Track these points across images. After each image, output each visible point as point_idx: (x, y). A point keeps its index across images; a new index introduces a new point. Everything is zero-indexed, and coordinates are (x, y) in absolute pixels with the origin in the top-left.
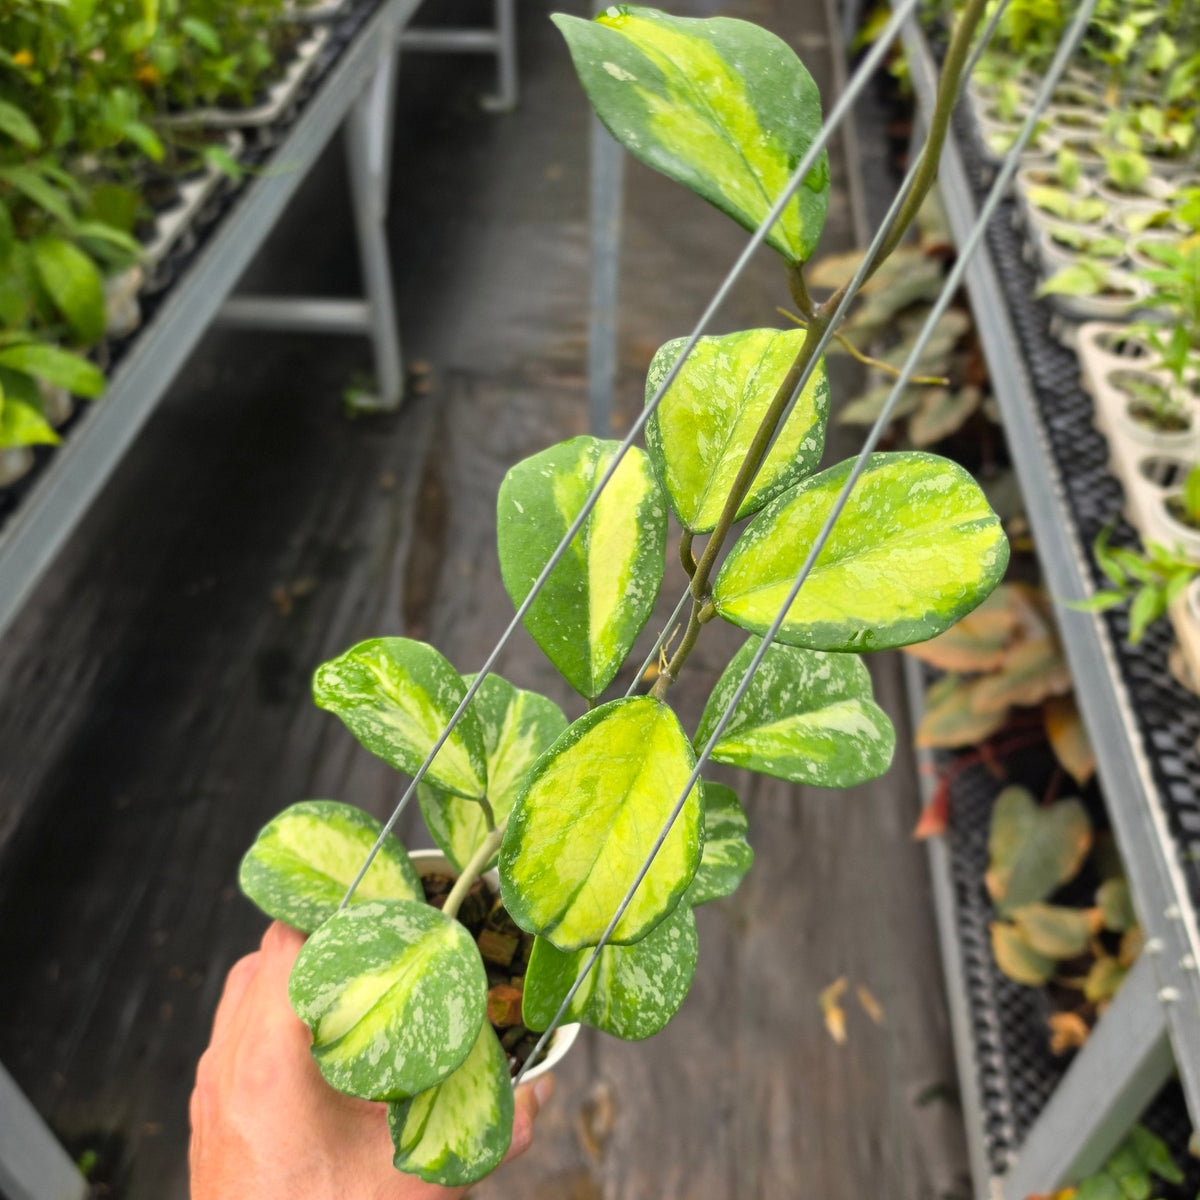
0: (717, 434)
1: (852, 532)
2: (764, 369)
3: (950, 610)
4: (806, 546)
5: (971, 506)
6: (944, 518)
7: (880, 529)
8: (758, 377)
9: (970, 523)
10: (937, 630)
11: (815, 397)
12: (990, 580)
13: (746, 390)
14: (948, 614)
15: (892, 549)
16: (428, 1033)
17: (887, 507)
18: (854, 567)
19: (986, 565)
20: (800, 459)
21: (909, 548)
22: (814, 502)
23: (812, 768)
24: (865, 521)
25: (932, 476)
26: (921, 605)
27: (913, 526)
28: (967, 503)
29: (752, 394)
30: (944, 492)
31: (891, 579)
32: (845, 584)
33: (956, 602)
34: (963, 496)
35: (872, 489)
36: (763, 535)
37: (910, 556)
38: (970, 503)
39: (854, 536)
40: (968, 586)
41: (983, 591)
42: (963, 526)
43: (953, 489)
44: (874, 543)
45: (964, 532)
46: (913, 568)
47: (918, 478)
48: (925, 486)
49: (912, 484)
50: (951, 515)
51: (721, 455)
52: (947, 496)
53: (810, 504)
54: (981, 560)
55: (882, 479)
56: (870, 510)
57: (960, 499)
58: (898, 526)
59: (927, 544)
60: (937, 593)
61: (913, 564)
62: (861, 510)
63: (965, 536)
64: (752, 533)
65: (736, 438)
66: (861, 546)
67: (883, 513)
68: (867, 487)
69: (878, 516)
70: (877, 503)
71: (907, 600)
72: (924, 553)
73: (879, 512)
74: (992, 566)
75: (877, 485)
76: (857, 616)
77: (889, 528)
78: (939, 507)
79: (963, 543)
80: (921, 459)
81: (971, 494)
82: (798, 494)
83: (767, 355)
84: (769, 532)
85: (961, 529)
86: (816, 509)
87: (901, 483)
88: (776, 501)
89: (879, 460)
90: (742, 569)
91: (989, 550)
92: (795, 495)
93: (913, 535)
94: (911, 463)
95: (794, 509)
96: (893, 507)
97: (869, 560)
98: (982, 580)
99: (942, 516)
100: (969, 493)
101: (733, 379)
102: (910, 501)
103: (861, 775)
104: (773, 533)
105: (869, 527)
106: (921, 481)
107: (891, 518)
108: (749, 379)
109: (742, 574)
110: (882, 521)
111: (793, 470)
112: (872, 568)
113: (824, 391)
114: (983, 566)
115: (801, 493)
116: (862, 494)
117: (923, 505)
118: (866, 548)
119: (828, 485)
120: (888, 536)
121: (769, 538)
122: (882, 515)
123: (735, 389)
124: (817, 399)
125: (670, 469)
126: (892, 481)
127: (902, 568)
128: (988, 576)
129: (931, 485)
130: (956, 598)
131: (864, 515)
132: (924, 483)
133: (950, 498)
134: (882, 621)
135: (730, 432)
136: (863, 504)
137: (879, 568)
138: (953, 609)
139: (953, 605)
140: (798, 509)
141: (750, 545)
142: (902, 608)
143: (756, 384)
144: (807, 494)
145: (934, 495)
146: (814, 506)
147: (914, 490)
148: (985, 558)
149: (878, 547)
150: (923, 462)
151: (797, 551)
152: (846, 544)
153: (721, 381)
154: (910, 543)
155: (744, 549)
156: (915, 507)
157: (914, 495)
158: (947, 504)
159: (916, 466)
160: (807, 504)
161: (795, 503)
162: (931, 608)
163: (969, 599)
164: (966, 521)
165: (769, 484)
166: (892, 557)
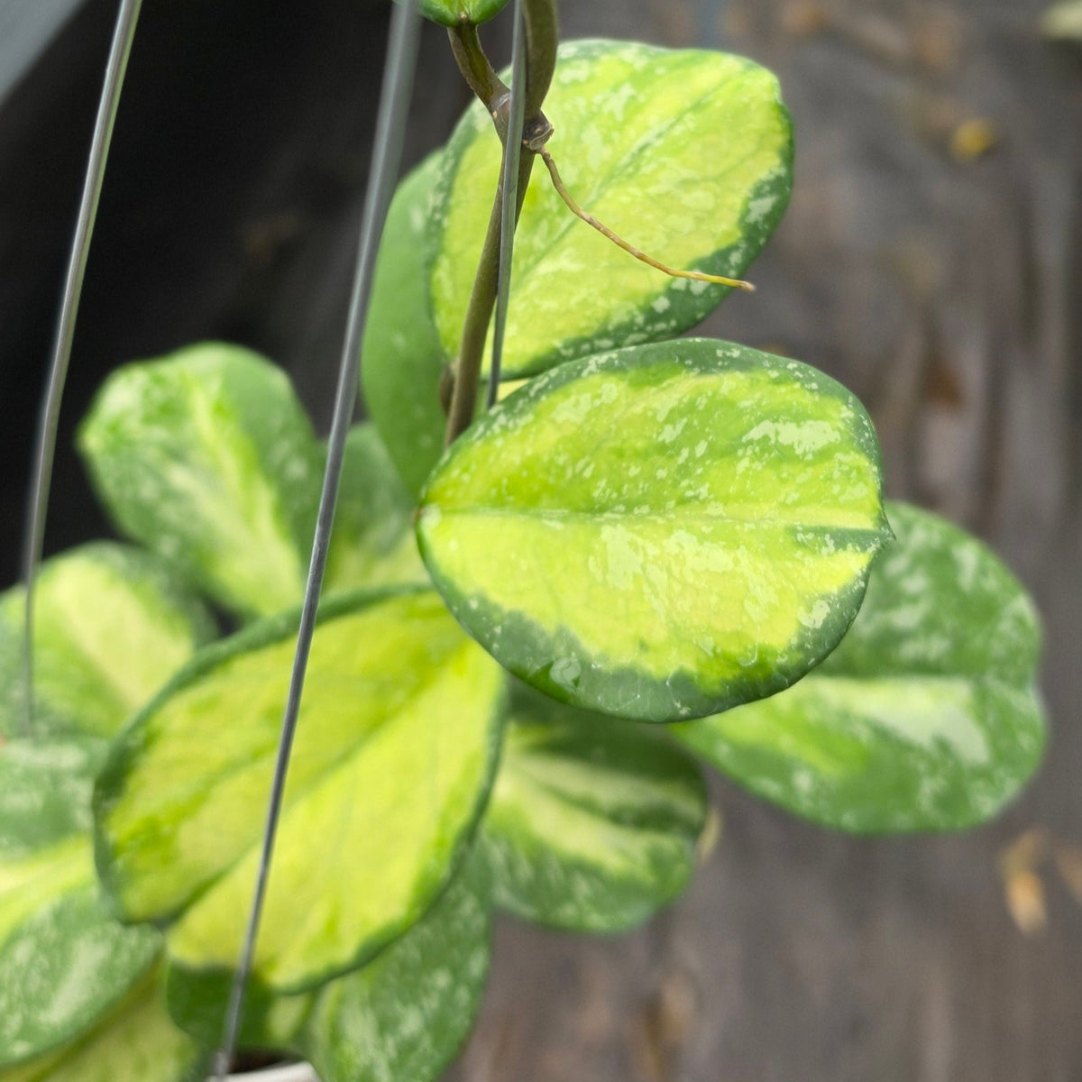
0: (544, 225)
1: (634, 471)
2: (679, 130)
3: (724, 682)
4: (563, 468)
5: (841, 499)
6: (783, 505)
7: (676, 484)
8: (660, 143)
9: (820, 531)
10: (684, 711)
11: (749, 199)
12: (800, 656)
13: (625, 159)
14: (717, 688)
15: (681, 528)
16: (24, 982)
17: (701, 449)
18: (614, 535)
19: (806, 623)
20: (662, 304)
21: (702, 538)
22: (599, 396)
23: (803, 781)
24: (661, 460)
25: (799, 418)
26: (674, 652)
27: (726, 500)
28: (836, 489)
29: (631, 170)
30: (805, 454)
31: (651, 585)
32: (586, 562)
33: (737, 672)
34: (837, 474)
35: (691, 407)
36: (511, 425)
37: (698, 554)
38: (842, 492)
39: (635, 480)
40: (763, 652)
41: (784, 671)
42: (806, 531)
43: (824, 454)
44: (658, 506)
45: (801, 545)
46: (691, 579)
47: (773, 416)
48: (777, 433)
49: (759, 420)
50: (797, 504)
51: (537, 261)
52: (808, 464)
53: (593, 399)
54: (802, 609)
55: (715, 394)
56: (673, 443)
57: (829, 478)
58: (703, 491)
59: (732, 543)
60: (710, 641)
61: (693, 570)
62: (660, 439)
63: (799, 554)
64: (498, 414)
65: (568, 239)
66: (639, 503)
67: (691, 457)
68: (685, 400)
69: (681, 460)
70: (689, 438)
71: (659, 634)
72: (720, 558)
73: (685, 453)
74: (815, 631)
75: (702, 403)
76: (574, 630)
77: (690, 487)
78: (783, 481)
79: (789, 565)
80: (798, 379)
81: (854, 473)
82: (585, 373)
83: (698, 106)
84: (522, 422)
85: (800, 537)
86: (599, 408)
87: (741, 413)
88: (553, 372)
89: (725, 358)
90: (465, 470)
91: (823, 597)
92: (579, 373)
93: (720, 517)
94: (777, 382)
95: (568, 396)
96: (712, 452)
97: (640, 533)
98: (789, 650)
99: (781, 499)
100: (849, 472)
101: (615, 135)
102: (740, 452)
103: (902, 821)
104: (526, 427)
105: (661, 474)
106: (776, 421)
107: (699, 471)
108: (640, 142)
109: (466, 478)
110: (684, 471)
111: (640, 319)
112: (636, 550)
113: (772, 192)
114: (800, 625)
115: (591, 373)
116: (672, 411)
117: (758, 466)
118: (645, 509)
119: (632, 373)
120: (683, 501)
121: (518, 432)
122: (687, 460)
123: (607, 153)
124: (753, 205)
125: (444, 263)
126: (729, 404)
127: (676, 569)
128: (801, 647)
129: (788, 433)
130: (737, 664)
131: (663, 449)
132: (779, 426)
133: (810, 470)
134: (604, 657)
135: (564, 225)
136: (668, 428)
137: (646, 554)
138: (727, 683)
139: (730, 675)
140: (573, 398)
141: (489, 433)
142: (643, 647)
143: (648, 153)
144: (596, 379)
145: (785, 456)
146: (597, 402)
147: (755, 434)
148: (810, 609)
149: (659, 515)
150: (797, 385)
151: (548, 471)
152: (619, 490)
153: (592, 135)
154: (706, 530)
155: (479, 438)
156: (743, 464)
157: (750, 442)
158: (802, 478)
159: (783, 389)
160: (588, 396)
161: (574, 388)
162: (690, 666)
163: (760, 675)
164: (814, 524)
165: (587, 334)
166: (671, 544)
